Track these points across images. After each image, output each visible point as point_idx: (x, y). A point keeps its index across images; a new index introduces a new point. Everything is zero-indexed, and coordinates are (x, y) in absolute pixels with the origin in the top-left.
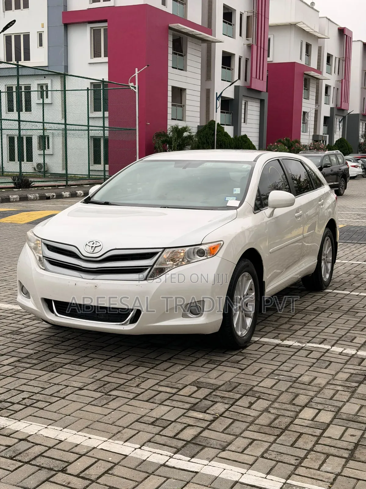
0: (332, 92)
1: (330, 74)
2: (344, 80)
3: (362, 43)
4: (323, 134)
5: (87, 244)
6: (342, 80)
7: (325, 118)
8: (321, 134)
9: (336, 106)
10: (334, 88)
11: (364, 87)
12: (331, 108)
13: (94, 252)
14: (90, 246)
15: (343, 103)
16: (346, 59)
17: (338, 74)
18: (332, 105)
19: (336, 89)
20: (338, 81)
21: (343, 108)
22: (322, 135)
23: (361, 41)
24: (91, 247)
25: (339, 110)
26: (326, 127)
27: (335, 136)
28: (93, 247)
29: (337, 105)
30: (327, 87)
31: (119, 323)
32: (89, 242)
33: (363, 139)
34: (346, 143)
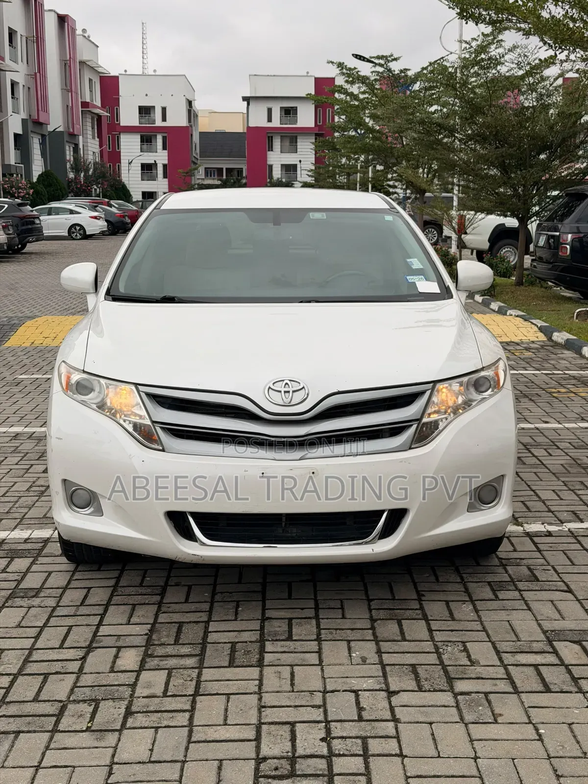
0: (21, 93)
1: (16, 62)
2: (38, 74)
3: (56, 15)
4: (16, 163)
5: (270, 388)
6: (36, 73)
7: (16, 136)
8: (12, 162)
9: (30, 117)
10: (24, 86)
11: (65, 88)
12: (23, 120)
13: (293, 403)
14: (280, 392)
15: (41, 112)
16: (37, 39)
17: (27, 63)
18: (23, 115)
19: (26, 89)
20: (28, 75)
21: (41, 120)
22: (14, 164)
23: (55, 11)
24: (283, 392)
25: (35, 124)
26: (18, 152)
27: (34, 168)
28: (288, 392)
29: (30, 115)
30: (14, 84)
31: (360, 541)
32: (274, 383)
33: (72, 173)
34: (56, 180)
